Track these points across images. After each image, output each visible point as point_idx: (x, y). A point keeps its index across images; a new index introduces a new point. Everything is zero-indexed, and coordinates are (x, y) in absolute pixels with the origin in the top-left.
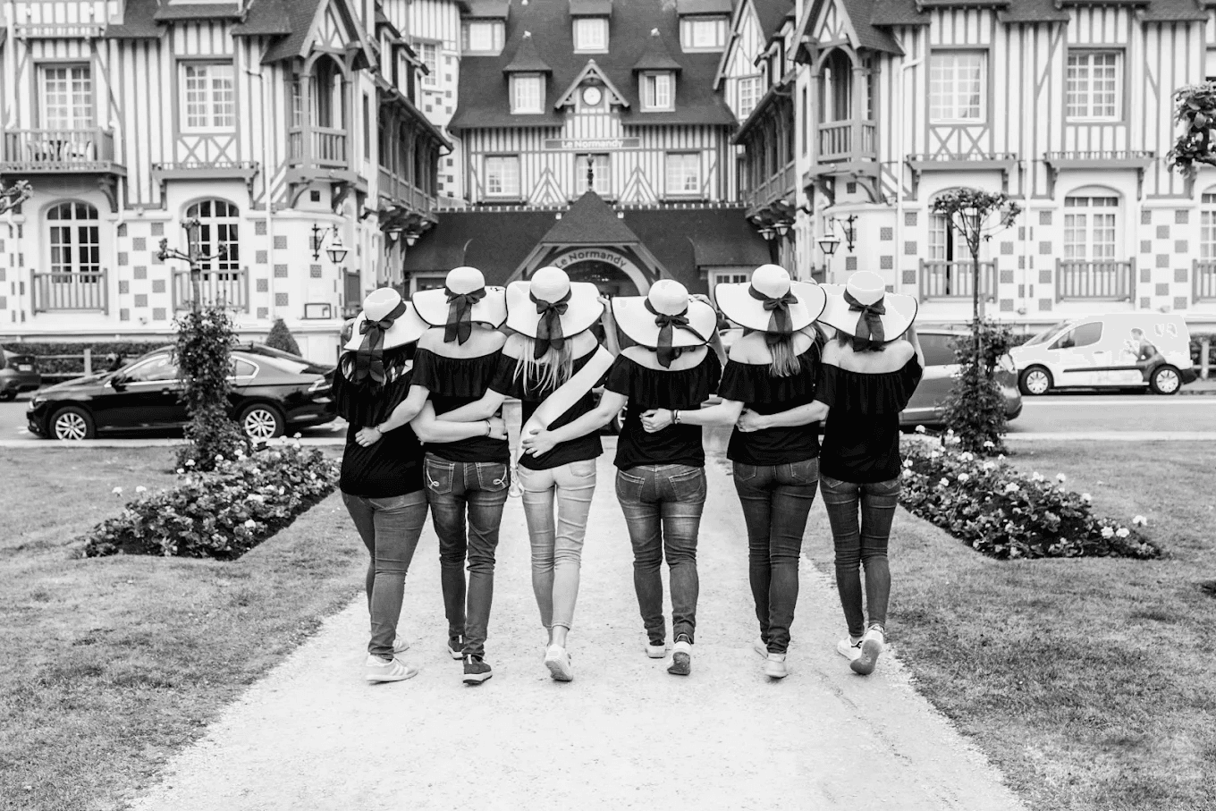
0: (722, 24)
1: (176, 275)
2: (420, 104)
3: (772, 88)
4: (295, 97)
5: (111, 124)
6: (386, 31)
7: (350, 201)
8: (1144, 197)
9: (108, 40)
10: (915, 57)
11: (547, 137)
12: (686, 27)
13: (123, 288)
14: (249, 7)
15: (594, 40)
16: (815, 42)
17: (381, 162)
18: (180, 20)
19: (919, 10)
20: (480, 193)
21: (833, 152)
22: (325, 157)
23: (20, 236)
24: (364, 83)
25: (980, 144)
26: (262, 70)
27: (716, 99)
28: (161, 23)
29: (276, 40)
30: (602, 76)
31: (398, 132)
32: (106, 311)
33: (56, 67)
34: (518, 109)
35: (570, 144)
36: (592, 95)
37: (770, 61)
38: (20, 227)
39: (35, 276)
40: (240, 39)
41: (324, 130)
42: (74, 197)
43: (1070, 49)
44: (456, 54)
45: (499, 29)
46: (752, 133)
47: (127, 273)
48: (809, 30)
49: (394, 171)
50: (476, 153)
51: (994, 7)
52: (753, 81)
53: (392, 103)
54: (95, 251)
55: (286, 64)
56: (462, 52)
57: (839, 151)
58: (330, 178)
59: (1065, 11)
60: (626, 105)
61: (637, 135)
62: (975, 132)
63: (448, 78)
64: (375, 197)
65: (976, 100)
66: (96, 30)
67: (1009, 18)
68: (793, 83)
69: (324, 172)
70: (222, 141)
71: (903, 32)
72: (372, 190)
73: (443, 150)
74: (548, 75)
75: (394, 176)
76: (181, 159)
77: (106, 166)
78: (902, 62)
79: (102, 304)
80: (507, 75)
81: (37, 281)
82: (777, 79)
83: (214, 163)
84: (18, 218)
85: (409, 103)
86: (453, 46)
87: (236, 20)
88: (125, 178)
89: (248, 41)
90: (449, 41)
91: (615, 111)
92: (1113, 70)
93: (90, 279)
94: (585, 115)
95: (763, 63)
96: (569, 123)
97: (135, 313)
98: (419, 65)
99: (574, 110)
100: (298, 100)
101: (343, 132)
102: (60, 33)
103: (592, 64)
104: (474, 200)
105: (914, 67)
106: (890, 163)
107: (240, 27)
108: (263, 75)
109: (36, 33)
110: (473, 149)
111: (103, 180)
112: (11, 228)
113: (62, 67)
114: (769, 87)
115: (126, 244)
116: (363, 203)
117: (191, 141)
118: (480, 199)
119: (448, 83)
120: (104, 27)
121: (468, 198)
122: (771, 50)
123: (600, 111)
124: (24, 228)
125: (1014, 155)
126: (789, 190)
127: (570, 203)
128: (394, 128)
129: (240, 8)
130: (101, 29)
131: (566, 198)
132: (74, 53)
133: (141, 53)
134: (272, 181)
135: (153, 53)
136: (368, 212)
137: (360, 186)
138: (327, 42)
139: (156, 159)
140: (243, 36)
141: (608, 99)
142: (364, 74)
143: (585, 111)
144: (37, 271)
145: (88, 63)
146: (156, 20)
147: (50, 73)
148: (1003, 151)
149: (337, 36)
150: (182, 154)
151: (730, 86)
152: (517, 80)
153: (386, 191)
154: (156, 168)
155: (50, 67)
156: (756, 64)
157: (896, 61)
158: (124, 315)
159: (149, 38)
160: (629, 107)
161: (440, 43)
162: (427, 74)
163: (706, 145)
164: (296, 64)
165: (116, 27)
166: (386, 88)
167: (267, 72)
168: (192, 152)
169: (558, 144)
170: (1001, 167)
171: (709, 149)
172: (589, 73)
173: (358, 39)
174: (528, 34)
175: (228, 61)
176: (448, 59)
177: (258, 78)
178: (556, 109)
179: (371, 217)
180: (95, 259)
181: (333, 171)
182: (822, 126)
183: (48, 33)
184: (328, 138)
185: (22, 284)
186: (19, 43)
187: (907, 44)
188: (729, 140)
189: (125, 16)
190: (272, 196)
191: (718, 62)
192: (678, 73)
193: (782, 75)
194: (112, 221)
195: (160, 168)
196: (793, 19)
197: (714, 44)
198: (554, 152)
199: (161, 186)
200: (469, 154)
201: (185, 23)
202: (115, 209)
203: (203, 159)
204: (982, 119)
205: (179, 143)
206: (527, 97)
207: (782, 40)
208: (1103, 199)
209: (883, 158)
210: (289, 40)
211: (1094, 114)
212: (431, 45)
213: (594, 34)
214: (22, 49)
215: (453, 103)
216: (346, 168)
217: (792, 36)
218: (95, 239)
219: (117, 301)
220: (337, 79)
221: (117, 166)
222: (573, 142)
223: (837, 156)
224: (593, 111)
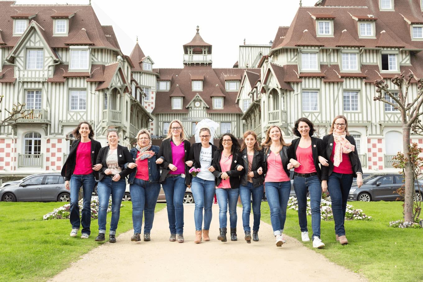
0: (238, 83)
1: (65, 155)
2: (144, 105)
3: (254, 101)
4: (105, 101)
5: (47, 108)
6: (133, 83)
7: (121, 133)
8: (368, 135)
9: (48, 82)
10: (297, 92)
11: (183, 116)
12: (227, 84)
13: (48, 159)
14: (92, 73)
15: (198, 87)
16: (267, 87)
17: (131, 123)
18: (71, 77)
19: (298, 77)
20: (161, 134)
21: (273, 120)
22: (114, 119)
23: (16, 142)
24: (126, 97)
25: (318, 118)
26: (95, 92)
27: (236, 106)
28: (65, 77)
29: (100, 83)
30: (200, 98)
31: (136, 113)
32: (42, 167)
33: (31, 91)
34: (174, 108)
35: (190, 119)
36: (197, 104)
37: (253, 94)
38: (16, 140)
39: (19, 155)
40: (89, 82)
41: (114, 111)
42: (34, 131)
43: (344, 90)
44: (155, 91)
45: (169, 84)
46: (248, 116)
47: (49, 155)
48: (265, 83)
49: (135, 126)
50: (161, 121)
51: (321, 77)
52: (248, 100)
53: (135, 104)
54: (39, 148)
55: (103, 90)
56: (157, 90)
57: (275, 120)
58: (115, 126)
59: (342, 79)
60: (208, 107)
61: (212, 117)
62: (316, 114)
63: (152, 98)
64: (129, 133)
65: (316, 105)
66: (45, 79)
67: (325, 81)
68: (260, 100)
69: (113, 124)
70: (82, 114)
71: (294, 84)
72: (128, 130)
73: (150, 120)
74: (184, 98)
75: (135, 127)
76: (68, 119)
77: (45, 121)
78: (294, 93)
79: (41, 165)
80: (171, 97)
81: (20, 157)
82: (255, 99)
83: (79, 121)
84: (16, 137)
85: (140, 104)
86: (154, 88)
87: (88, 77)
88: (50, 125)
89: (91, 83)
90: (153, 87)
91: (205, 109)
92: (357, 97)
93: (37, 157)
94: (195, 110)
95: (251, 95)
96: (190, 112)
97: (51, 167)
98: (144, 94)
99: (192, 108)
100: (106, 102)
101: (120, 112)
102: (33, 80)
103: (198, 95)
104: (159, 136)
105: (297, 94)
106: (291, 123)
107: (89, 79)
108: (96, 94)
109: (25, 80)
110: (160, 120)
111: (43, 125)
112: (13, 140)
113: (33, 90)
114: (253, 101)
115: (49, 145)
116: (125, 134)
117: (72, 114)
118: (161, 136)
119: (152, 100)
120: (47, 79)
121: (157, 135)
122: (253, 91)
123: (200, 109)
124: (17, 140)
125: (328, 121)
126: (259, 133)
127: (190, 137)
128: (135, 112)
129: (89, 73)
130: (46, 79)
131: (189, 136)
132: (37, 86)
133: (58, 87)
134: (97, 126)
135: (62, 87)
136: (126, 138)
137: (124, 129)
138: (116, 84)
139: (61, 119)
140: (90, 82)
141: (203, 105)
142: (127, 95)
143: (195, 109)
144: (21, 153)
145: (41, 89)
146: (63, 77)
147: (29, 92)
148: (325, 120)
149: (119, 82)
150: (69, 117)
151: (241, 102)
152: (174, 99)
153: (132, 132)
154: (60, 122)
155: (29, 90)
156: (249, 95)
157: (292, 93)
158: (47, 168)
159: (61, 82)
160: (209, 108)
161: (150, 87)
162: (146, 97)
163: (233, 120)
164: (106, 90)
165: (51, 78)
166: (133, 100)
167: (97, 92)
168: (72, 117)
169: (187, 119)
170: (324, 125)
171: (234, 121)
172: (197, 97)
173: (126, 83)
174: (178, 85)
175: (85, 89)
176: (153, 93)
177: (94, 95)
178: (186, 108)
179: (127, 139)
180: (39, 150)
181: (116, 123)
182: (269, 112)
183: (29, 80)
184: (115, 113)
185: (15, 158)
186: (20, 83)
187: (295, 87)
188: (240, 119)
189: (54, 75)
190: (97, 131)
191: (237, 95)
192: (224, 98)
193: (257, 97)
194: (46, 138)
195: (62, 122)
196: (260, 81)
197: (235, 89)
198: (185, 122)
199: (62, 127)
200: (158, 121)
201: (72, 78)
202: (47, 135)
203: (75, 119)
204: (318, 110)
205: (68, 114)
206: (177, 104)
207: (257, 88)
208: (356, 135)
209: (289, 122)
210: (104, 83)
211: (352, 110)
212: (148, 88)
213: (198, 85)
214: (21, 85)
215: (154, 106)
216: (120, 123)
217: (260, 86)
218: (40, 144)
219: (45, 164)
220: (119, 95)
221: (48, 121)
222: (191, 118)
223: (274, 121)
224: (198, 109)
